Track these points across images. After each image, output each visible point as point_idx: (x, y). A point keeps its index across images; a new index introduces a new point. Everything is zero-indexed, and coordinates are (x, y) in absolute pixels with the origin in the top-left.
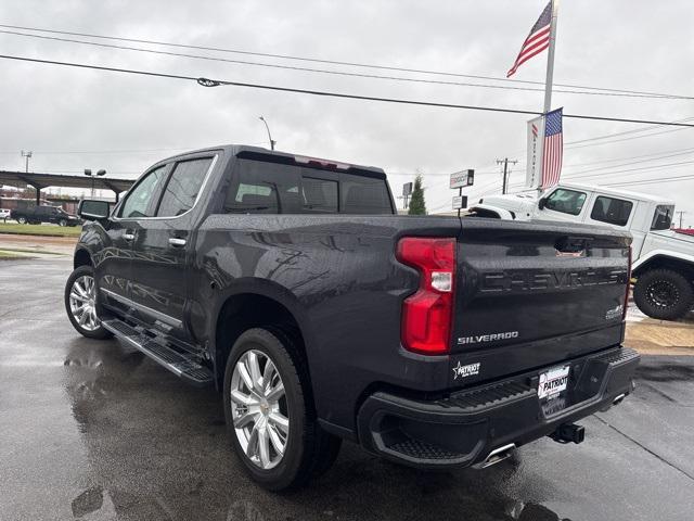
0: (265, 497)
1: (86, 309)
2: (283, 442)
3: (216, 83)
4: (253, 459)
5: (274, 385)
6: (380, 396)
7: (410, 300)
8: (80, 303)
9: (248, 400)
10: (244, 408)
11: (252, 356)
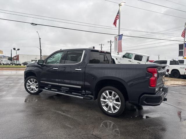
0: (114, 118)
1: (32, 87)
2: (119, 107)
3: (36, 25)
4: (109, 112)
5: (114, 96)
6: (145, 95)
7: (151, 78)
8: (29, 86)
9: (106, 100)
10: (105, 102)
11: (107, 92)
